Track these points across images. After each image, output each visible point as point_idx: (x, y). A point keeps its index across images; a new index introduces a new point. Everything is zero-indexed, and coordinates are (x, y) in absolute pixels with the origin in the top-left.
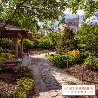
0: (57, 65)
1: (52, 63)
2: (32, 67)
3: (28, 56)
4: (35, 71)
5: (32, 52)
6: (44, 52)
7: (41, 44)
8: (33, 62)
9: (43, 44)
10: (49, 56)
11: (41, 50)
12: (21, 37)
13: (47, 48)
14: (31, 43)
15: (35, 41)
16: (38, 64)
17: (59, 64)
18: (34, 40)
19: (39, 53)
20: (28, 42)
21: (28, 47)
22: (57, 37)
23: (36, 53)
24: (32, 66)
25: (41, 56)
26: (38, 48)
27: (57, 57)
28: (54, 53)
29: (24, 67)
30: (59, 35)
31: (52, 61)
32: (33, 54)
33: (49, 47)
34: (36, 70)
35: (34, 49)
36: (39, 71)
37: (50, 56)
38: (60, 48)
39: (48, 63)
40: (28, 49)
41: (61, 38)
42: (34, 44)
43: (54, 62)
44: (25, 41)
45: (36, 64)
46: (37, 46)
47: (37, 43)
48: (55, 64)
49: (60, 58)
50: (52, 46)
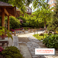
0: (49, 45)
1: (43, 44)
2: (20, 48)
3: (15, 35)
4: (24, 52)
5: (19, 31)
6: (32, 31)
7: (29, 22)
8: (21, 42)
9: (31, 23)
10: (38, 36)
11: (28, 29)
12: (8, 14)
13: (35, 27)
14: (18, 22)
15: (22, 19)
16: (26, 44)
17: (52, 45)
18: (20, 18)
19: (26, 32)
20: (14, 20)
21: (15, 25)
22: (47, 14)
23: (23, 32)
24: (21, 46)
25: (29, 35)
26: (25, 26)
27: (48, 37)
28: (43, 32)
29: (13, 47)
30: (49, 12)
31: (42, 41)
32: (20, 33)
33: (37, 25)
34: (26, 50)
35: (21, 27)
36: (28, 52)
37: (40, 35)
38: (51, 26)
39: (38, 43)
40: (14, 27)
41: (52, 15)
42: (21, 22)
43: (45, 42)
44: (12, 19)
45: (25, 45)
46: (24, 24)
47: (24, 21)
48: (46, 44)
49: (53, 37)
50: (40, 25)
